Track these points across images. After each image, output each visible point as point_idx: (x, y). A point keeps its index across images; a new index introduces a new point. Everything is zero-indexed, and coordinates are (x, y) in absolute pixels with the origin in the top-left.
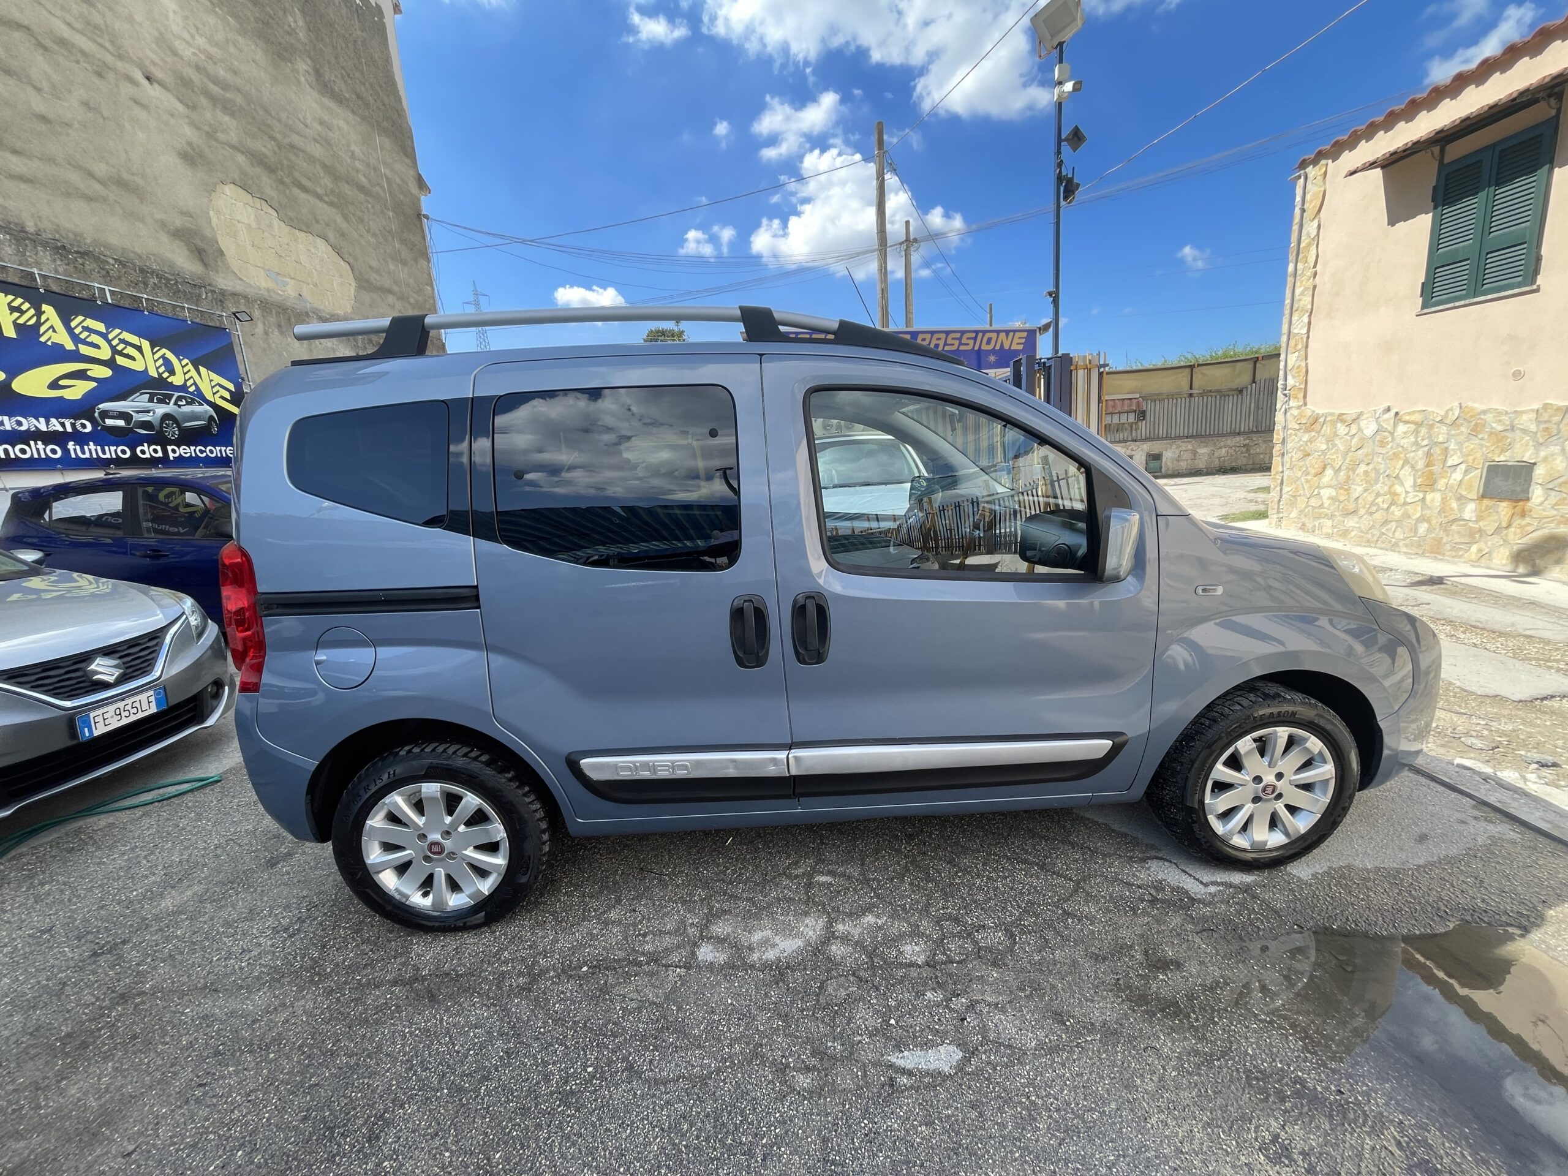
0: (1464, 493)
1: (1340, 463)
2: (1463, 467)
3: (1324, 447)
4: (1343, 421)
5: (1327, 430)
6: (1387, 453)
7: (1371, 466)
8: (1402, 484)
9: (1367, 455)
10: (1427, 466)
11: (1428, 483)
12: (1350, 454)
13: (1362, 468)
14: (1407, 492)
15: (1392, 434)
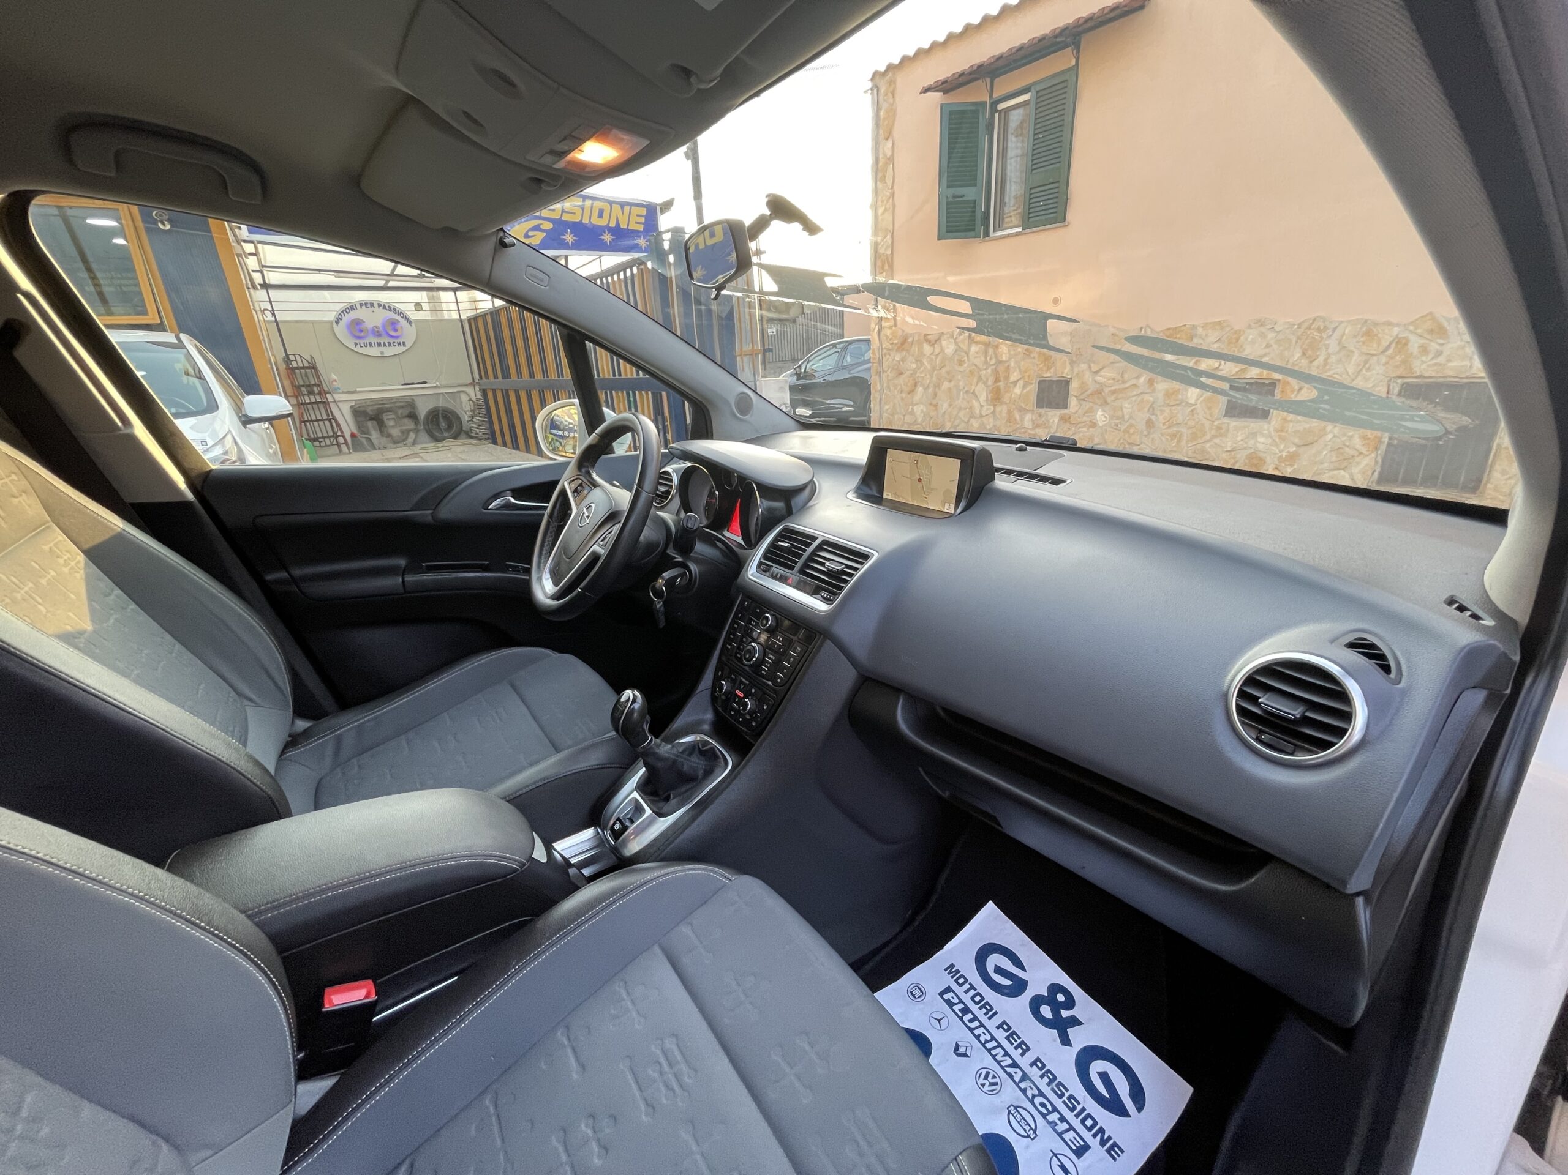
0: (1023, 405)
1: (928, 381)
2: (1021, 383)
3: (914, 366)
4: (928, 341)
5: (915, 349)
6: (965, 371)
7: (952, 384)
8: (978, 400)
9: (948, 373)
10: (996, 382)
11: (996, 397)
12: (935, 372)
13: (946, 385)
14: (982, 406)
15: (967, 354)
